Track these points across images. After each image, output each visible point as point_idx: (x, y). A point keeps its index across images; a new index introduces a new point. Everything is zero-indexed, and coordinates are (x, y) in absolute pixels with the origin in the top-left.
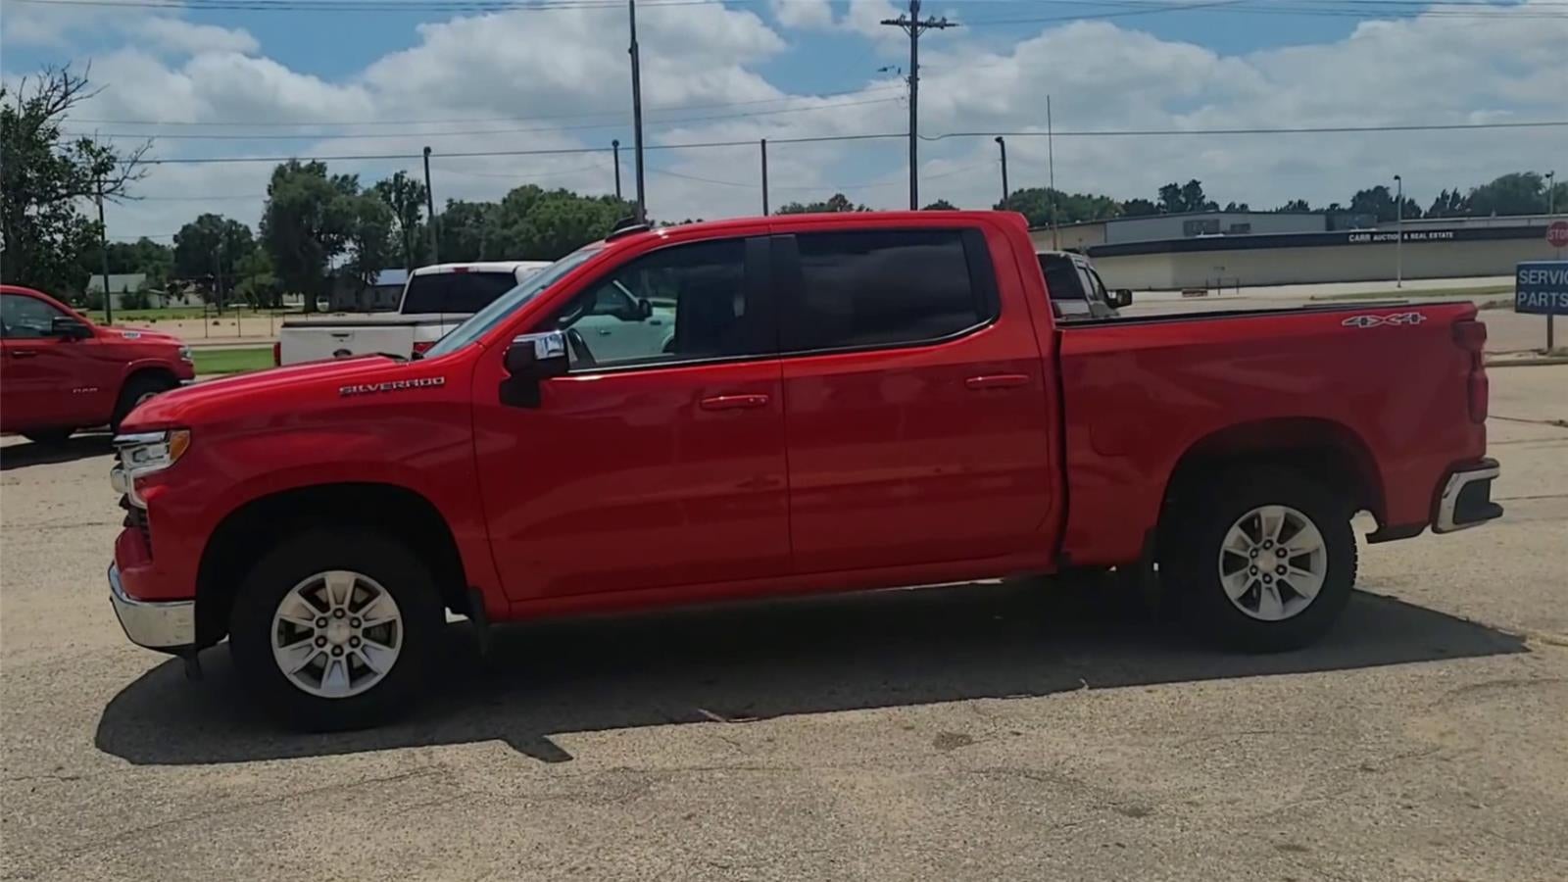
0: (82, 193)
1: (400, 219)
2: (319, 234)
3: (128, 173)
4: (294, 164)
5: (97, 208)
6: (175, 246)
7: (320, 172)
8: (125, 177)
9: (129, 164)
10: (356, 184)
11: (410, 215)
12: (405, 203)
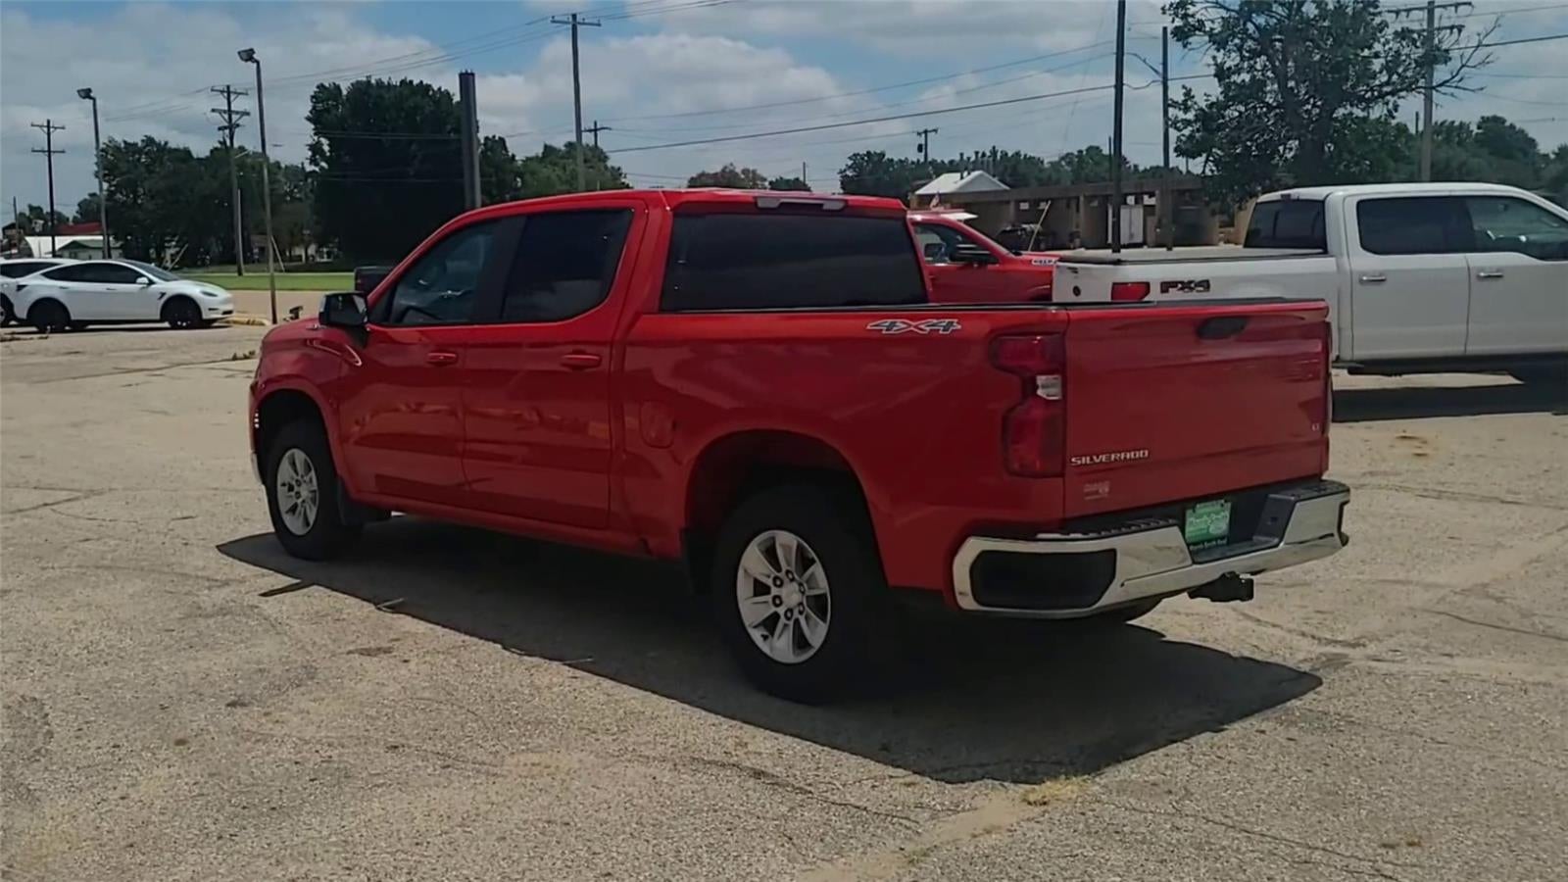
3: (1468, 60)
8: (1463, 66)
9: (1473, 49)
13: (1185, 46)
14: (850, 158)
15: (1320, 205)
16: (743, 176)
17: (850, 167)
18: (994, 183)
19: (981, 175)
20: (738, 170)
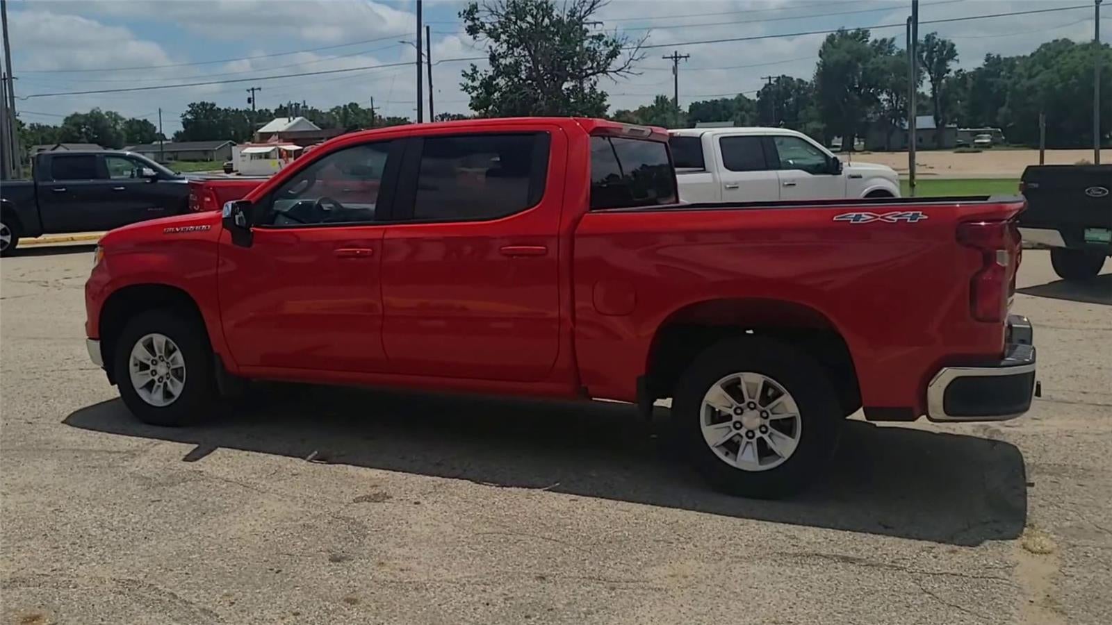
0: (602, 72)
1: (930, 73)
2: (860, 88)
3: (633, 56)
4: (842, 32)
5: (674, 76)
6: (757, 99)
7: (863, 38)
8: (631, 59)
9: (635, 49)
10: (893, 45)
11: (939, 71)
12: (935, 60)
13: (475, 38)
14: (189, 106)
15: (698, 141)
16: (107, 117)
17: (189, 112)
18: (311, 125)
19: (302, 120)
20: (103, 113)
